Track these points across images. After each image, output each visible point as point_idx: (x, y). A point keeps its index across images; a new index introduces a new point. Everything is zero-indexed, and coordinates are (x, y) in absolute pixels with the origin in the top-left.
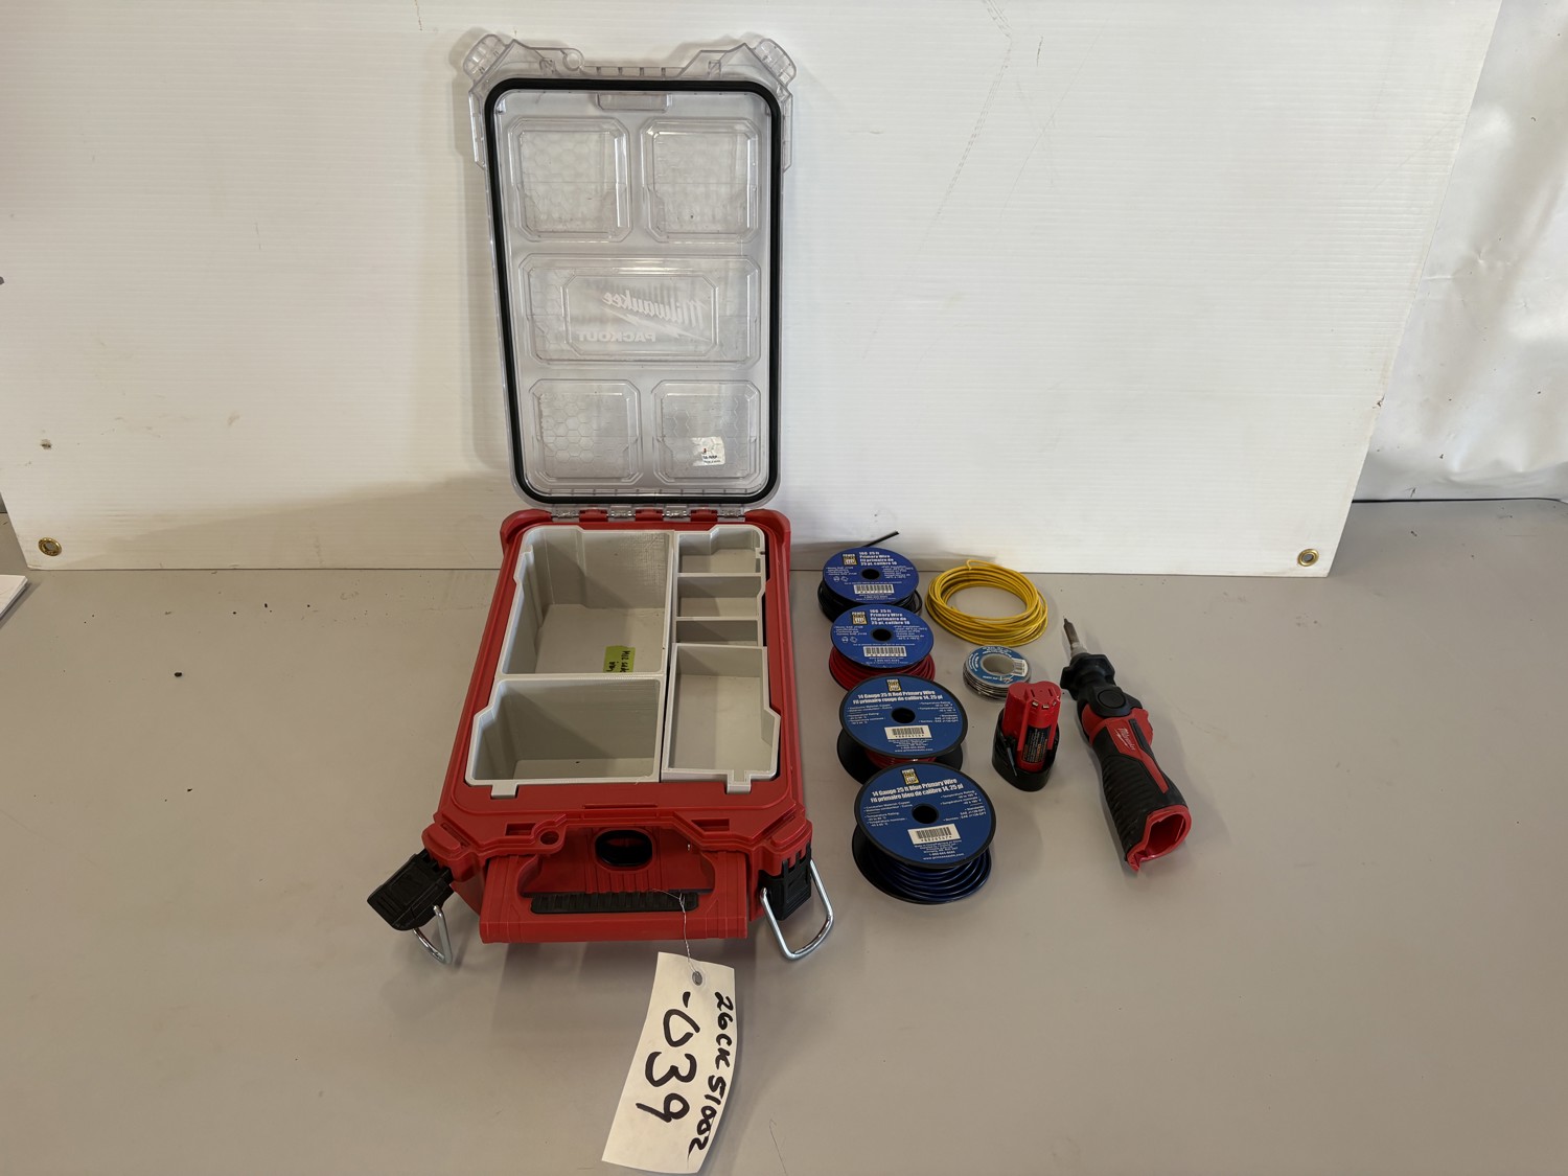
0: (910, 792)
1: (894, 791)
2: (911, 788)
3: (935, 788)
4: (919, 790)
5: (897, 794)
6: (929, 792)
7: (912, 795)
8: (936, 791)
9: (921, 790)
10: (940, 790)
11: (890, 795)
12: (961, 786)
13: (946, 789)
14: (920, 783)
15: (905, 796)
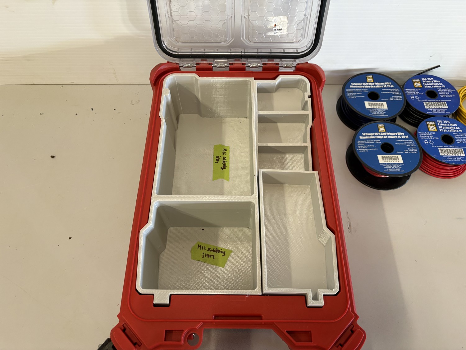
0: (368, 85)
1: (361, 84)
2: (369, 84)
3: (380, 85)
4: (372, 85)
5: (362, 85)
6: (377, 87)
7: (369, 87)
8: (380, 87)
9: (374, 85)
10: (382, 86)
11: (359, 85)
12: (392, 86)
13: (385, 86)
14: (374, 82)
15: (366, 87)
